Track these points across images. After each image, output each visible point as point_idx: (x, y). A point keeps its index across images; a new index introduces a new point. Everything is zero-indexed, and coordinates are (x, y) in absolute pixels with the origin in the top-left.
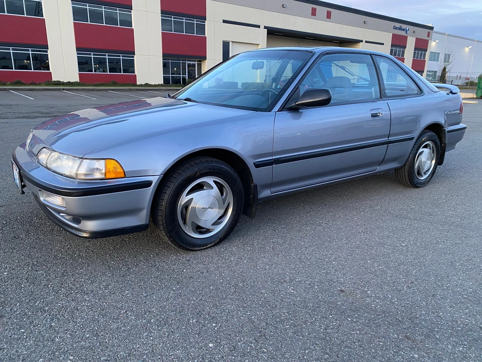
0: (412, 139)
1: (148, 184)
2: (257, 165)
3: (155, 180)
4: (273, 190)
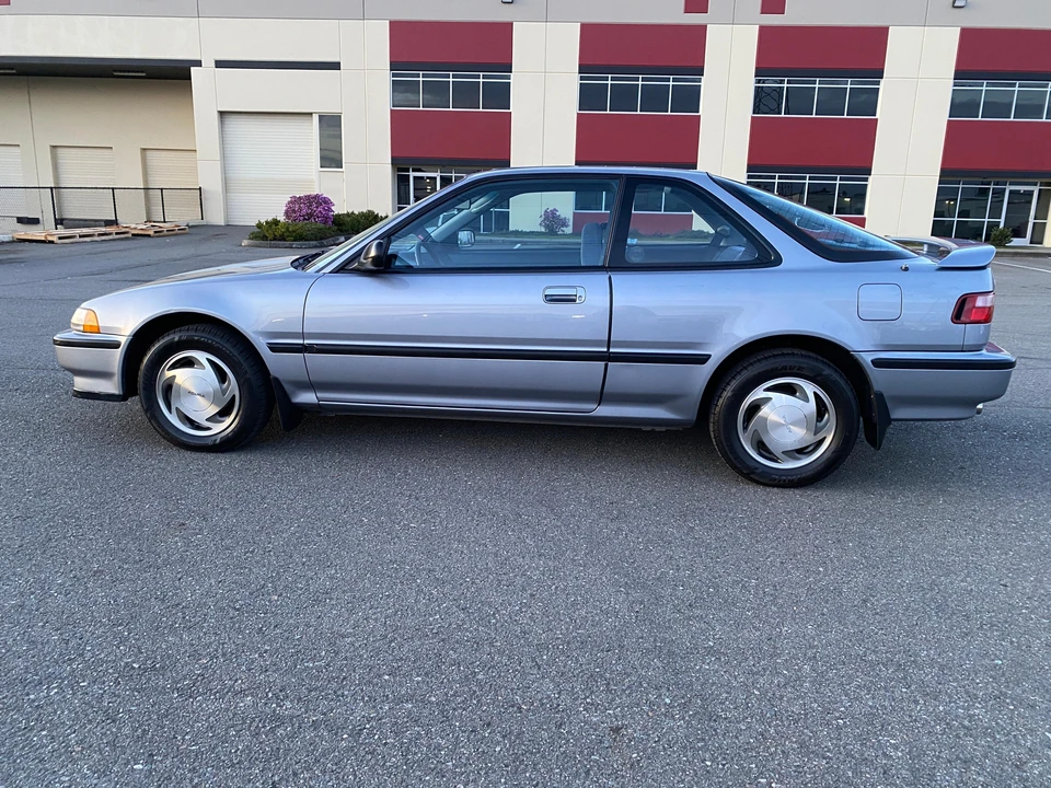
0: (703, 359)
1: (116, 345)
2: (274, 348)
3: (124, 340)
4: (320, 395)
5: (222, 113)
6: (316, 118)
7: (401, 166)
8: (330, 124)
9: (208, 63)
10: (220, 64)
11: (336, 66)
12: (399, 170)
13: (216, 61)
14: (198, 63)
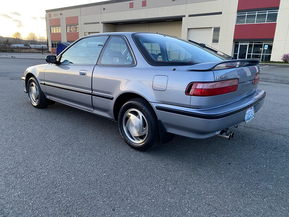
0: (112, 99)
2: (41, 83)
3: (25, 79)
4: (49, 97)
5: (189, 29)
6: (213, 29)
7: (236, 42)
8: (217, 30)
9: (187, 16)
10: (190, 16)
11: (221, 13)
12: (236, 43)
13: (189, 15)
14: (184, 16)
